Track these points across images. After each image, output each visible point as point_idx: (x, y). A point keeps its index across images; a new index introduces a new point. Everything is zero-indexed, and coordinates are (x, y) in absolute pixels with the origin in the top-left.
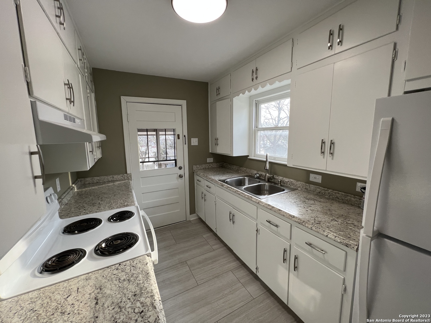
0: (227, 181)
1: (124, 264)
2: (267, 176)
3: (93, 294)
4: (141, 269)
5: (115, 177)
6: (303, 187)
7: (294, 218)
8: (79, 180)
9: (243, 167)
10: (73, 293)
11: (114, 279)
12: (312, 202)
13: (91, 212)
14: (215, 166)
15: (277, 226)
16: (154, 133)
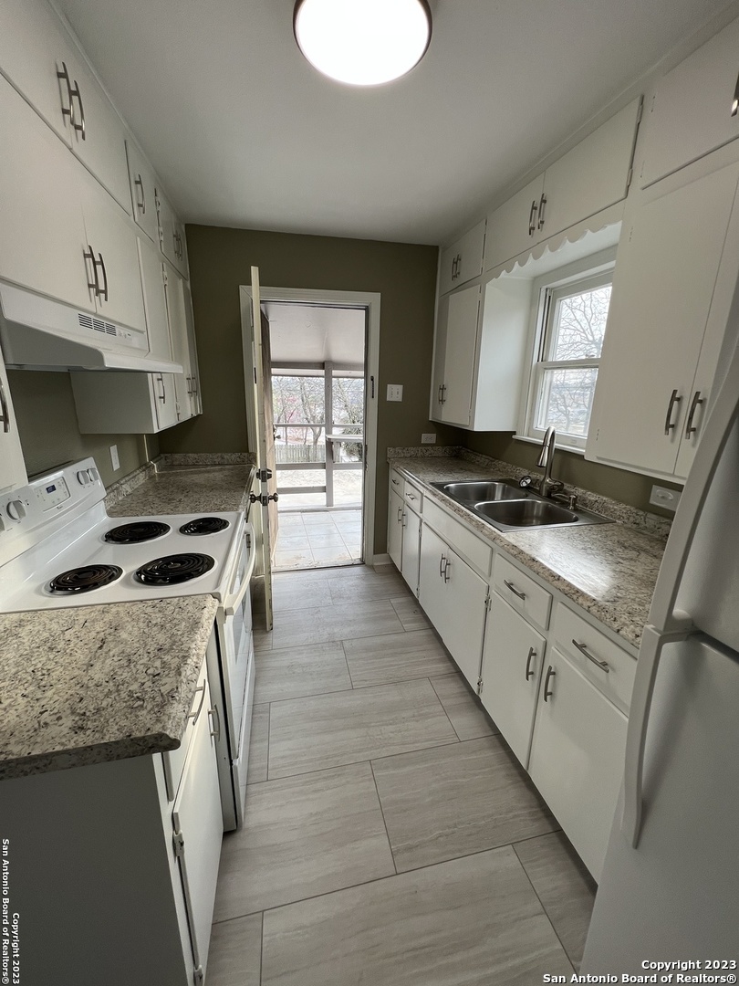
0: (448, 488)
1: (168, 601)
2: (547, 483)
3: (103, 633)
4: (190, 614)
5: (225, 457)
6: (628, 519)
7: (557, 582)
8: (162, 455)
9: (500, 460)
10: (76, 626)
11: (142, 620)
12: (633, 554)
13: (159, 513)
14: (440, 455)
15: (523, 596)
16: (322, 372)
